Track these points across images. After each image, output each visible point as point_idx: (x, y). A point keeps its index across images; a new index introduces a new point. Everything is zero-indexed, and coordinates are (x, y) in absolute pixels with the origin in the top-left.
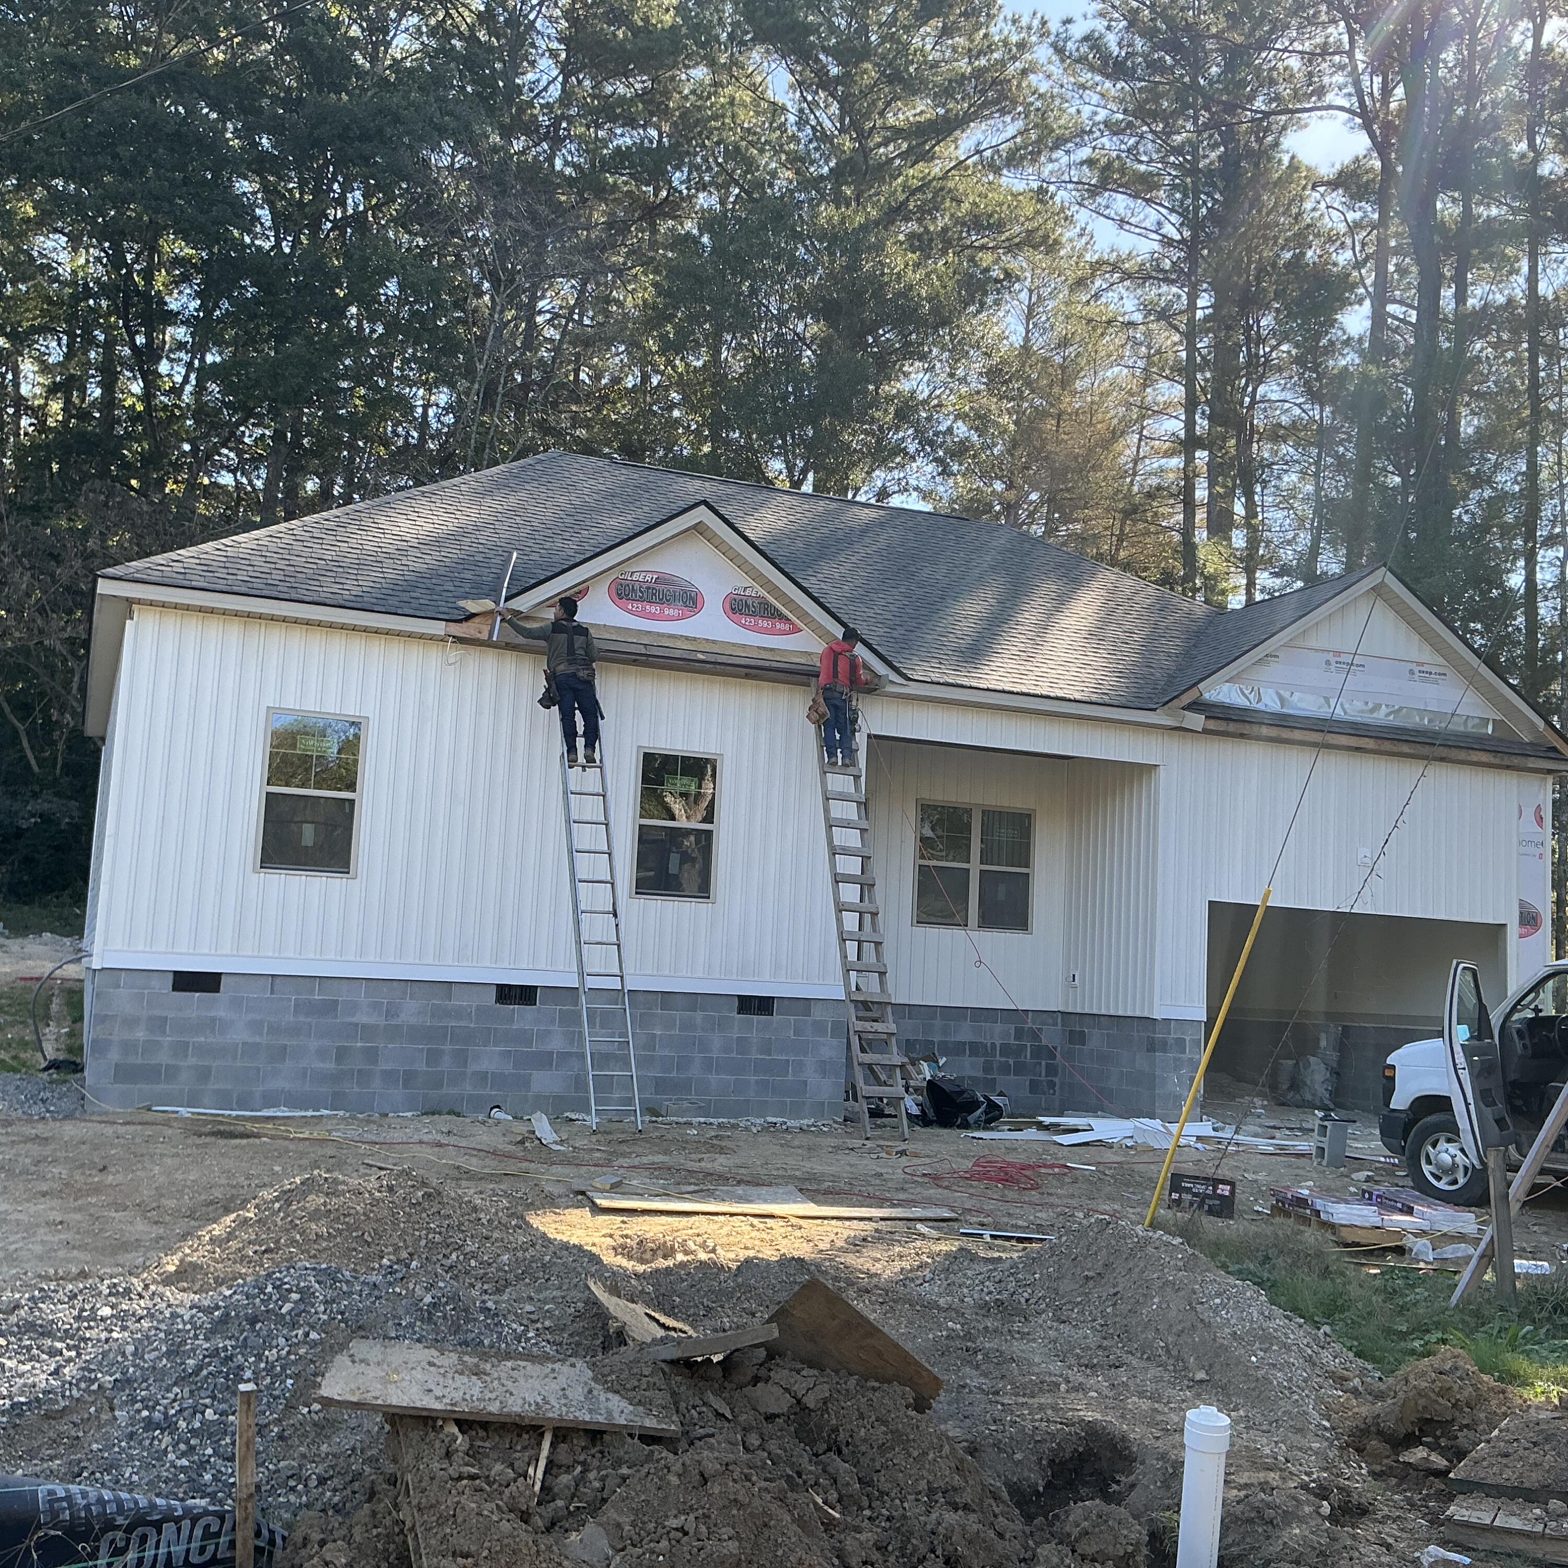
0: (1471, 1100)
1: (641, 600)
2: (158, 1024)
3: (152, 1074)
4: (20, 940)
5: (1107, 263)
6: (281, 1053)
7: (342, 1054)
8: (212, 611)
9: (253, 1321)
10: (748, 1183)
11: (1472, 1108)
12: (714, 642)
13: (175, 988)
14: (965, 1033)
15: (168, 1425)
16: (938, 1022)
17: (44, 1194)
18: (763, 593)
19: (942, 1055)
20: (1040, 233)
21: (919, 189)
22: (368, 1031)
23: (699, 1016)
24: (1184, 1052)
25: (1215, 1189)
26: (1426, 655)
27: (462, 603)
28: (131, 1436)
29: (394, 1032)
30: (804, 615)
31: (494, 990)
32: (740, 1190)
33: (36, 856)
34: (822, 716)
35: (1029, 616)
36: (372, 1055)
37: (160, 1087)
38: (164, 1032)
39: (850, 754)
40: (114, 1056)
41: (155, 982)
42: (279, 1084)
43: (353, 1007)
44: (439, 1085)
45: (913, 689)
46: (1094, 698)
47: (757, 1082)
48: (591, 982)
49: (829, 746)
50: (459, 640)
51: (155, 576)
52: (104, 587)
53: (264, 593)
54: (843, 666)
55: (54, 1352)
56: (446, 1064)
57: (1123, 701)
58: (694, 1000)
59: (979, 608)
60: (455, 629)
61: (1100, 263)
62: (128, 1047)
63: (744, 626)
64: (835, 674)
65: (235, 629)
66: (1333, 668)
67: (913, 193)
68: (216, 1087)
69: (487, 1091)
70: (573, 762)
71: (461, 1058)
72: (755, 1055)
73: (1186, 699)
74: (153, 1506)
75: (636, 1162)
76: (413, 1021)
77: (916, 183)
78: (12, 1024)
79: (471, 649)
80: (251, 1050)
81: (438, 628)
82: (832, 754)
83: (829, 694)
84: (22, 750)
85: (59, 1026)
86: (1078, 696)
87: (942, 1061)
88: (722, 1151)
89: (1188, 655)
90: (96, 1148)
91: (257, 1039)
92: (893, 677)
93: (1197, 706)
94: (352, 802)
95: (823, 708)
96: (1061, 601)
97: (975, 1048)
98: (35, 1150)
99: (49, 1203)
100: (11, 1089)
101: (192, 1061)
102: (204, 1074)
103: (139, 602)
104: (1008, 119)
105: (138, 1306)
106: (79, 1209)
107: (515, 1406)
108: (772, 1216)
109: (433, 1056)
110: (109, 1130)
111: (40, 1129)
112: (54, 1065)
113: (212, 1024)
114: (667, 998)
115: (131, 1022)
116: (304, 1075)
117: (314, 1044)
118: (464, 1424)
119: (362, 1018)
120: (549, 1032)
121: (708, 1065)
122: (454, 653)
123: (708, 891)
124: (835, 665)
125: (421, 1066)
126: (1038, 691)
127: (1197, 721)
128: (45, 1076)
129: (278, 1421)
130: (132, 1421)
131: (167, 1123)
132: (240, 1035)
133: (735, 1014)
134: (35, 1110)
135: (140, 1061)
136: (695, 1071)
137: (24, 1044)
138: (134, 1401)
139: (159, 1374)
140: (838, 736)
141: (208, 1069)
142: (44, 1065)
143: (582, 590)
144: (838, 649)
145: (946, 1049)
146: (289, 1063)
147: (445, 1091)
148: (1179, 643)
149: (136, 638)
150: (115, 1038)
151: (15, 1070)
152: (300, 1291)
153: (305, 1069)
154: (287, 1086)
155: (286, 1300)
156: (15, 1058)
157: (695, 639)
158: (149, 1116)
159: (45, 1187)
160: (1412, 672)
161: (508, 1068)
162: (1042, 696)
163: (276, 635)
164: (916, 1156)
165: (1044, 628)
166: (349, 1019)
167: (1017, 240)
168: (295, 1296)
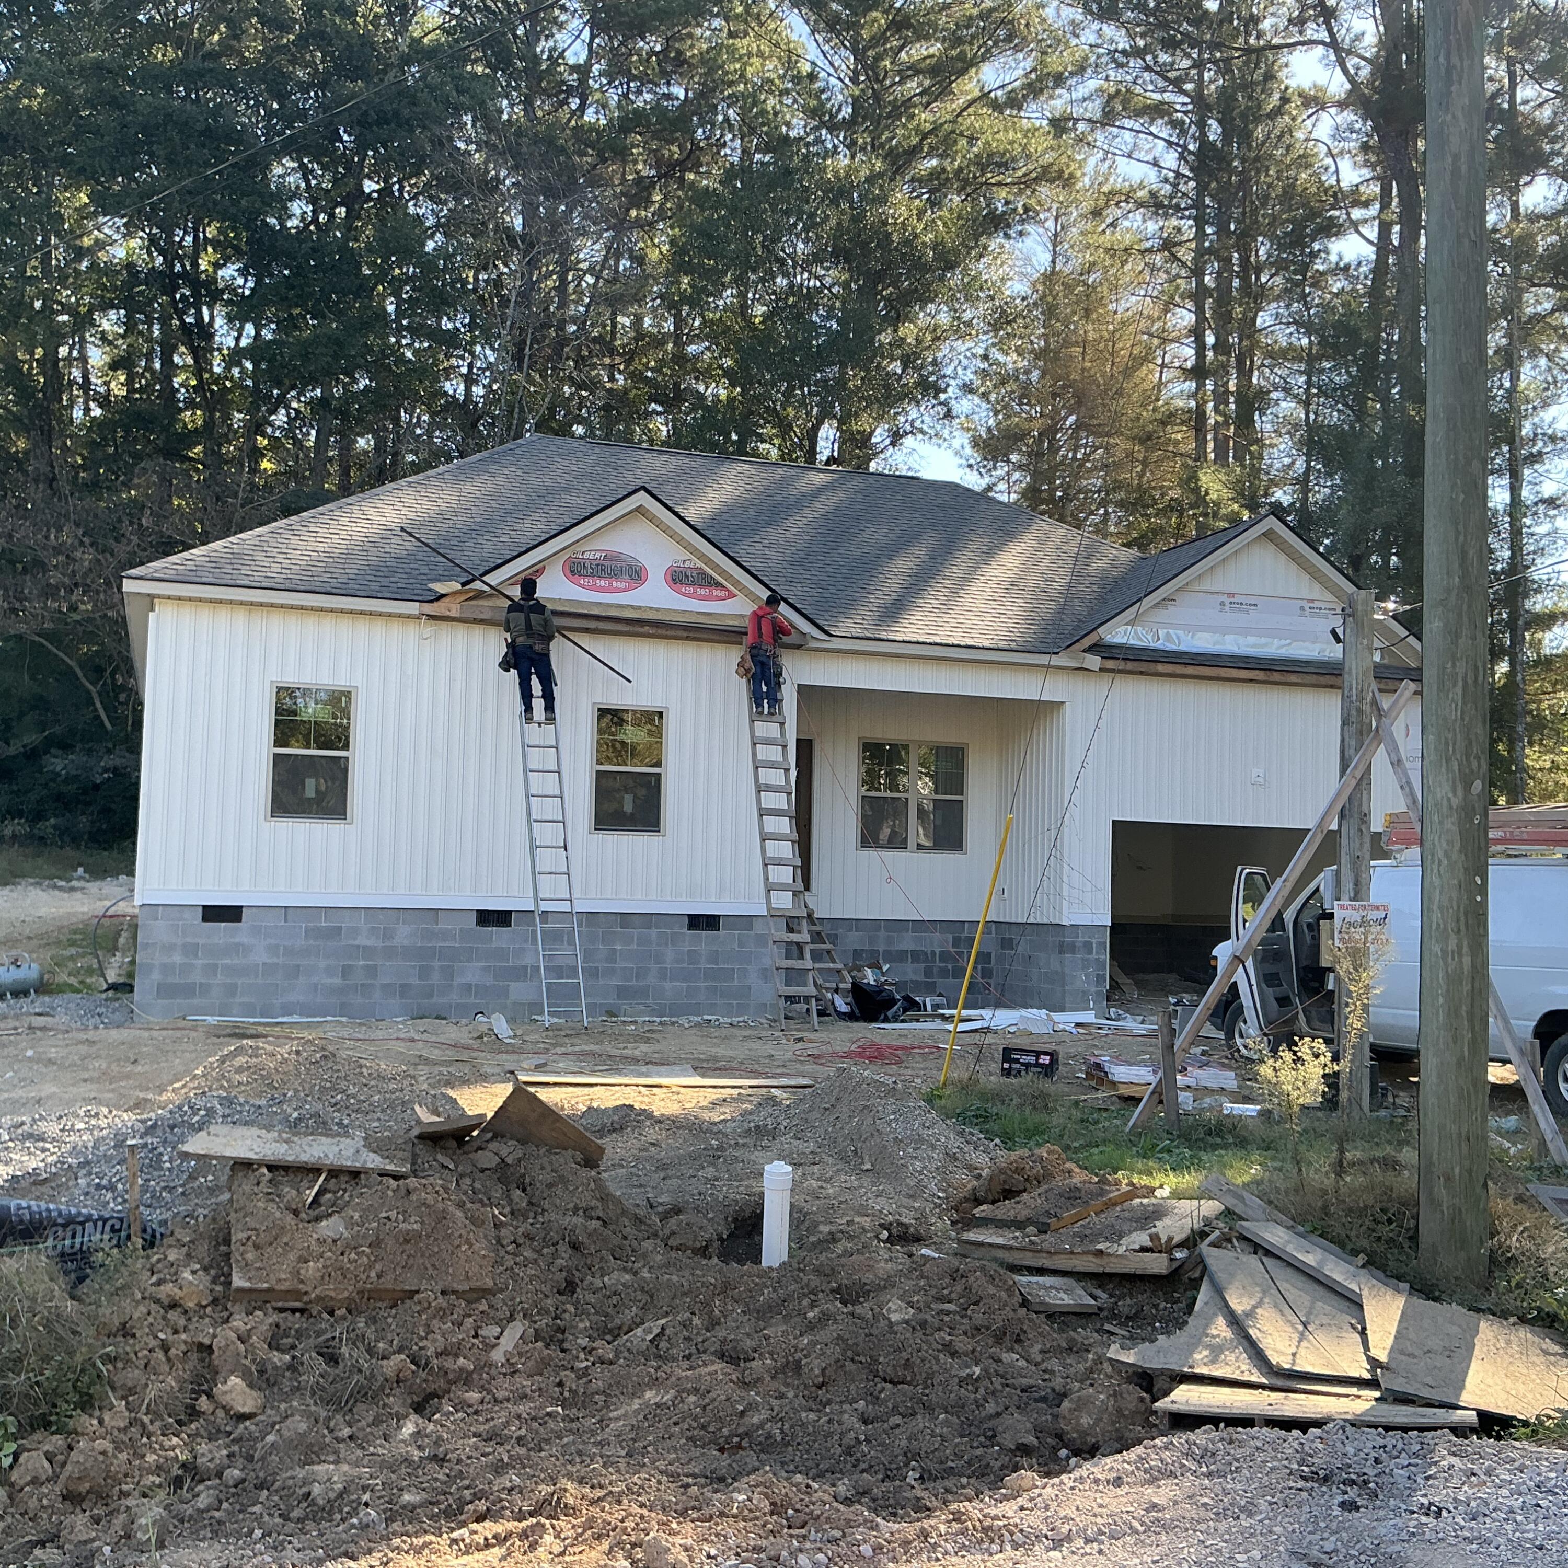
0: (1253, 982)
1: (592, 575)
2: (191, 950)
3: (188, 990)
4: (98, 883)
5: (1119, 192)
6: (295, 972)
7: (346, 971)
8: (221, 602)
9: (172, 1127)
10: (656, 1064)
11: (1255, 988)
12: (657, 610)
13: (205, 919)
14: (907, 943)
15: (112, 1187)
16: (882, 933)
17: (85, 1081)
18: (700, 564)
19: (885, 963)
20: (1056, 168)
21: (931, 132)
22: (368, 951)
23: (654, 932)
24: (1090, 953)
25: (1038, 1058)
26: (1316, 592)
27: (431, 586)
28: (87, 1194)
29: (390, 952)
30: (736, 583)
31: (474, 916)
32: (644, 1069)
33: (113, 806)
34: (748, 671)
35: (955, 569)
36: (372, 971)
37: (195, 1001)
38: (196, 956)
39: (775, 701)
40: (156, 976)
41: (187, 914)
42: (292, 997)
43: (355, 931)
44: (431, 995)
45: (836, 644)
46: (1002, 644)
47: (707, 988)
48: (545, 906)
49: (757, 698)
50: (431, 617)
51: (171, 574)
52: (128, 586)
53: (264, 584)
54: (766, 629)
55: (44, 1150)
56: (436, 978)
57: (1028, 646)
58: (649, 919)
59: (911, 565)
60: (428, 608)
61: (1111, 193)
62: (166, 969)
63: (684, 595)
64: (760, 635)
65: (241, 615)
66: (1227, 608)
67: (925, 136)
68: (243, 1000)
69: (472, 1000)
70: (529, 720)
71: (449, 973)
72: (704, 965)
73: (1087, 642)
74: (79, 1213)
75: (570, 1049)
76: (406, 942)
77: (928, 127)
78: (83, 955)
79: (444, 625)
80: (269, 969)
81: (413, 608)
82: (759, 705)
83: (755, 652)
84: (96, 710)
85: (124, 956)
86: (986, 644)
87: (885, 968)
88: (648, 1041)
89: (1102, 599)
90: (132, 1046)
91: (275, 960)
92: (816, 633)
93: (1097, 648)
94: (347, 759)
95: (749, 664)
96: (989, 554)
97: (916, 956)
98: (83, 1049)
99: (89, 1086)
100: (72, 1006)
101: (220, 978)
102: (231, 990)
103: (159, 597)
104: (1020, 56)
105: (103, 1123)
106: (113, 1090)
107: (304, 1158)
108: (660, 1086)
109: (425, 972)
110: (146, 1034)
111: (91, 1035)
112: (113, 987)
113: (236, 949)
114: (625, 918)
115: (170, 948)
116: (316, 990)
117: (322, 964)
118: (271, 1168)
119: (362, 941)
120: (523, 949)
121: (663, 974)
122: (428, 629)
123: (657, 824)
124: (760, 629)
125: (415, 981)
126: (951, 641)
127: (1094, 662)
128: (104, 996)
129: (183, 1186)
130: (89, 1185)
131: (194, 1029)
132: (260, 957)
133: (685, 930)
134: (91, 1022)
135: (177, 980)
136: (651, 980)
137: (90, 971)
138: (90, 1174)
139: (107, 1159)
140: (764, 689)
141: (235, 985)
142: (105, 986)
143: (539, 569)
144: (761, 613)
145: (890, 956)
146: (302, 980)
147: (434, 1000)
148: (1095, 588)
149: (157, 629)
150: (156, 963)
151: (78, 991)
152: (206, 1109)
153: (316, 985)
154: (301, 998)
155: (195, 1114)
156: (81, 982)
157: (640, 608)
158: (182, 1024)
159: (86, 1076)
160: (1302, 608)
161: (489, 981)
162: (953, 646)
163: (276, 620)
164: (811, 1041)
165: (966, 579)
166: (351, 942)
167: (1034, 175)
168: (202, 1113)
